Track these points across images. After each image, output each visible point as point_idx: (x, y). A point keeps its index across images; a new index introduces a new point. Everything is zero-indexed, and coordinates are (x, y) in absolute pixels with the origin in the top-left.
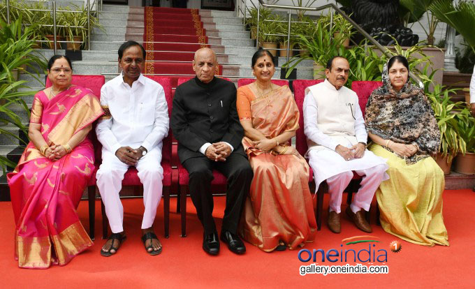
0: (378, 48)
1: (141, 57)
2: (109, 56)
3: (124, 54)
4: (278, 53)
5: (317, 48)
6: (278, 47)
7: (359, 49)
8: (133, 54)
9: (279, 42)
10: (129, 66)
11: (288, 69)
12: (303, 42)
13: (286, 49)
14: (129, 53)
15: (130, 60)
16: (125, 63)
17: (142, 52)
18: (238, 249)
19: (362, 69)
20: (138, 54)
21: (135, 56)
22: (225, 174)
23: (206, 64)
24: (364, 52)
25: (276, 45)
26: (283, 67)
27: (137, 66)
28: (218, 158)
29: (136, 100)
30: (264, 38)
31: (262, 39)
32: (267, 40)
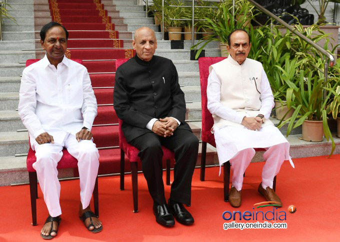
0: (286, 27)
1: (64, 37)
2: (22, 45)
3: (47, 35)
4: (183, 37)
5: (223, 29)
6: (183, 30)
7: (265, 28)
8: (57, 35)
9: (183, 26)
10: (53, 46)
11: (197, 51)
12: (210, 24)
13: (190, 33)
14: (52, 34)
15: (53, 40)
16: (48, 43)
17: (65, 32)
18: (187, 220)
19: (273, 46)
20: (61, 34)
21: (59, 36)
22: (171, 149)
23: (148, 42)
24: (270, 31)
25: (181, 29)
26: (192, 49)
27: (61, 46)
28: (167, 134)
29: (63, 81)
30: (170, 23)
31: (167, 23)
32: (172, 25)
